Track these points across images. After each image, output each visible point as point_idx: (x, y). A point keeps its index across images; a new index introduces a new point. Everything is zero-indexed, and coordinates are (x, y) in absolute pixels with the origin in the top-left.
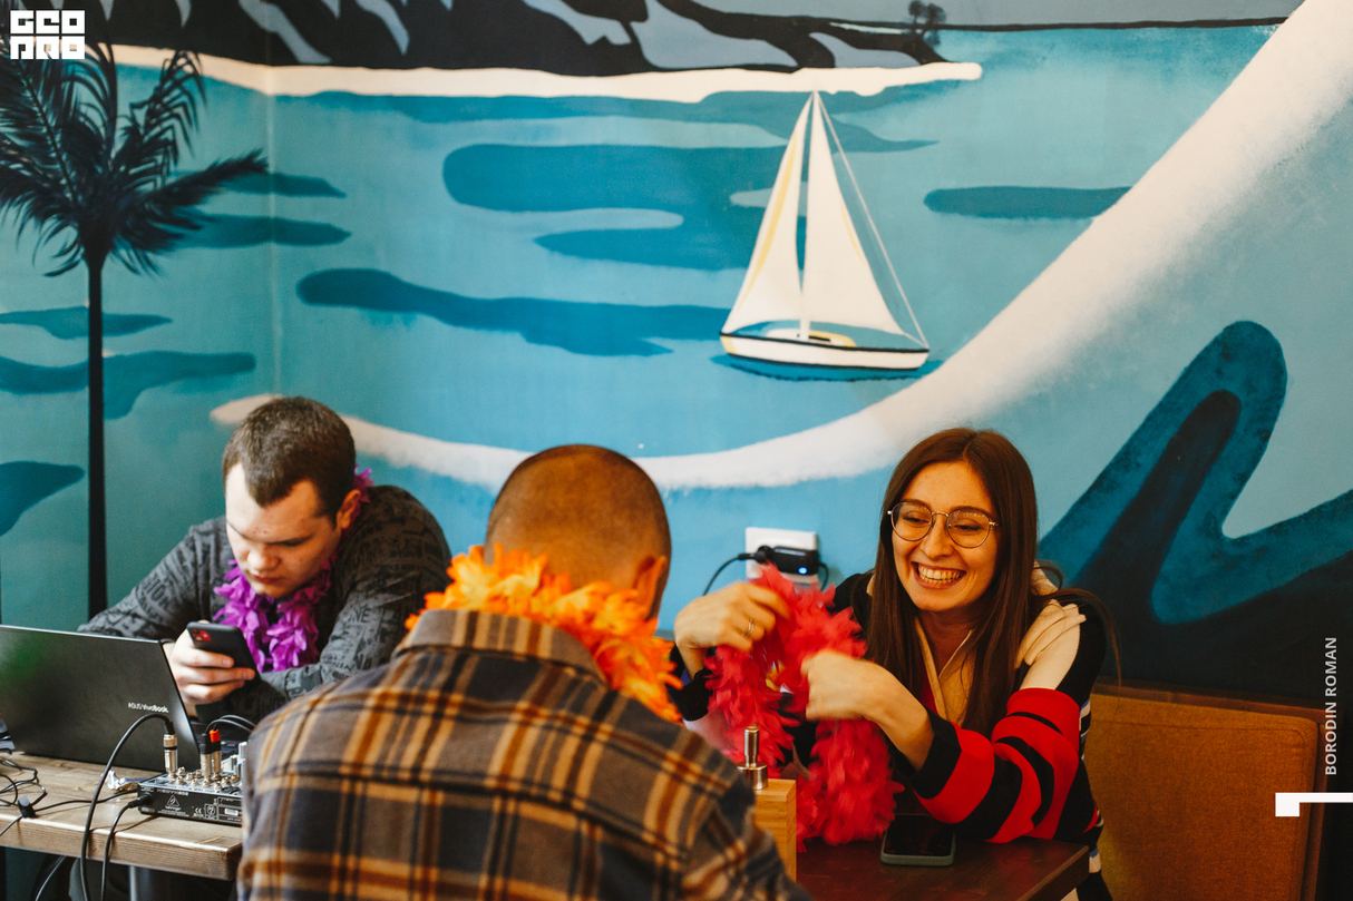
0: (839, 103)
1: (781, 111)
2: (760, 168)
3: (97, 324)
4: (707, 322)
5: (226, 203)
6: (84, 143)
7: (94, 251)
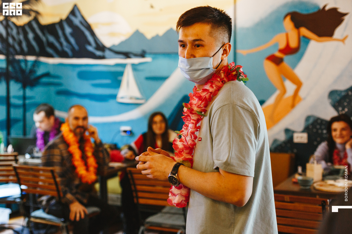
0: (133, 65)
1: (124, 66)
2: (121, 74)
3: (24, 98)
4: (114, 97)
5: (44, 80)
6: (23, 71)
7: (24, 87)
